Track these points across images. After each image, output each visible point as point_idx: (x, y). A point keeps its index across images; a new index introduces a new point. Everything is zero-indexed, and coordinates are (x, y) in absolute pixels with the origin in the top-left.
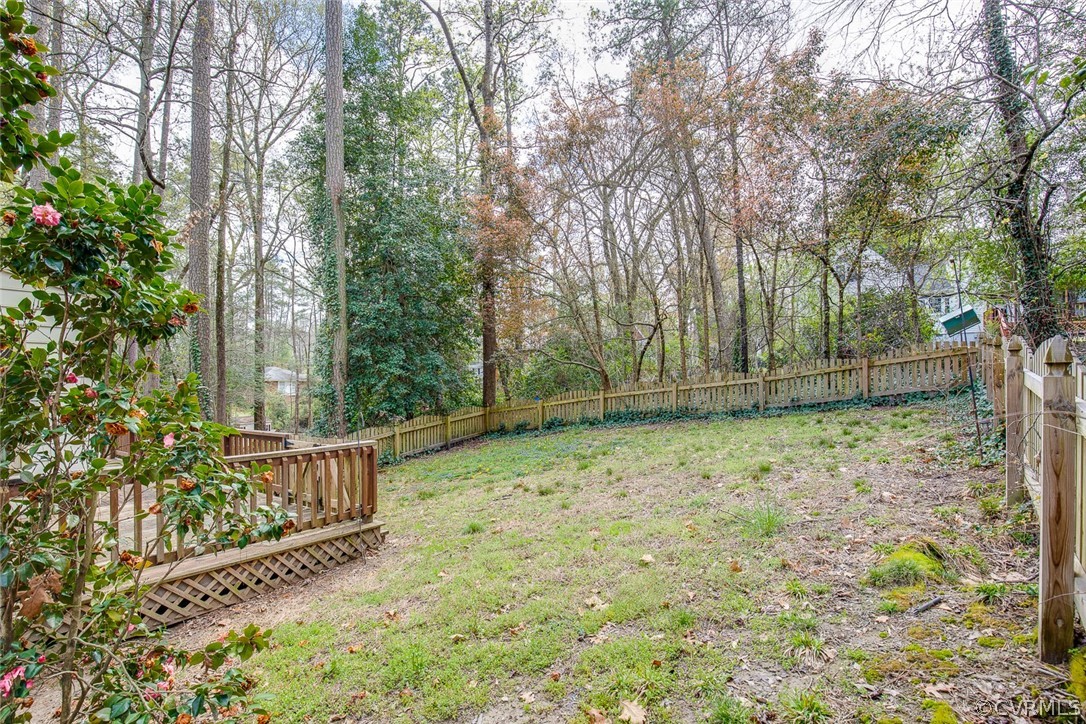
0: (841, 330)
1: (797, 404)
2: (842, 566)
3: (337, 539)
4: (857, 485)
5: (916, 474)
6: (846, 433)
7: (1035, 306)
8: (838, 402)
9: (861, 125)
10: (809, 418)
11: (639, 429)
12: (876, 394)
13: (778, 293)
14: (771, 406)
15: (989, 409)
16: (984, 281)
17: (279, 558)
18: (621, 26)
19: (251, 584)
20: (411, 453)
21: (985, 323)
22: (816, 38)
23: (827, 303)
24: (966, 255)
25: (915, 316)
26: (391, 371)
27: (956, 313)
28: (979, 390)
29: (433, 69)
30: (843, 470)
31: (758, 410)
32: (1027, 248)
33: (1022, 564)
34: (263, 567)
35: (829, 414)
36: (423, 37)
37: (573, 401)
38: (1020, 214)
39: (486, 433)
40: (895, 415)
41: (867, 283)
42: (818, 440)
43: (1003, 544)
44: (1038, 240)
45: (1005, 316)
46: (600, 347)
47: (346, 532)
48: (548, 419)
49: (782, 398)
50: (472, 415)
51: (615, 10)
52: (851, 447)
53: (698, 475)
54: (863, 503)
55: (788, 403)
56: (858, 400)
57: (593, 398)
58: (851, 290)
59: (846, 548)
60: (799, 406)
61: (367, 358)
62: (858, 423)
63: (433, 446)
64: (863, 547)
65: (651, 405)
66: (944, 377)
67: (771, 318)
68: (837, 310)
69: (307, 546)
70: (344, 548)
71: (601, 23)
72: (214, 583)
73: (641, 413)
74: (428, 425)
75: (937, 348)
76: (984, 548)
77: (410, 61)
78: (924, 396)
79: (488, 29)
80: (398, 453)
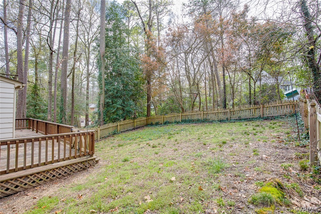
0: (255, 96)
1: (240, 118)
2: (242, 190)
3: (78, 163)
4: (254, 152)
5: (276, 147)
6: (254, 129)
7: (317, 89)
8: (253, 118)
9: (260, 32)
10: (243, 123)
11: (191, 125)
12: (265, 116)
13: (236, 84)
14: (232, 119)
15: (302, 123)
16: (300, 81)
17: (56, 170)
18: (191, 8)
19: (45, 179)
20: (123, 131)
21: (300, 94)
22: (246, 7)
23: (250, 87)
24: (294, 73)
25: (278, 92)
26: (117, 106)
27: (291, 91)
28: (299, 116)
29: (138, 21)
30: (251, 144)
31: (228, 120)
32: (314, 71)
33: (318, 193)
34: (49, 173)
35: (250, 122)
36: (135, 12)
37: (172, 116)
38: (312, 60)
39: (147, 125)
40: (271, 123)
41: (262, 81)
42: (244, 132)
43: (309, 182)
44: (318, 68)
45: (307, 92)
46: (181, 100)
47: (82, 160)
48: (165, 121)
49: (236, 116)
50: (142, 120)
51: (190, 3)
52: (255, 135)
53: (202, 143)
54: (255, 160)
55: (237, 118)
56: (260, 118)
57: (178, 115)
58: (258, 83)
59: (245, 181)
60: (241, 119)
61: (110, 102)
62: (259, 126)
63: (130, 128)
64: (252, 181)
65: (196, 118)
66: (287, 110)
67: (233, 92)
68: (254, 89)
69: (67, 166)
70: (81, 166)
71: (185, 7)
72: (29, 179)
73: (192, 120)
74: (128, 122)
75: (285, 102)
76: (301, 184)
77: (132, 18)
78: (281, 117)
79: (150, 7)
80: (119, 131)
